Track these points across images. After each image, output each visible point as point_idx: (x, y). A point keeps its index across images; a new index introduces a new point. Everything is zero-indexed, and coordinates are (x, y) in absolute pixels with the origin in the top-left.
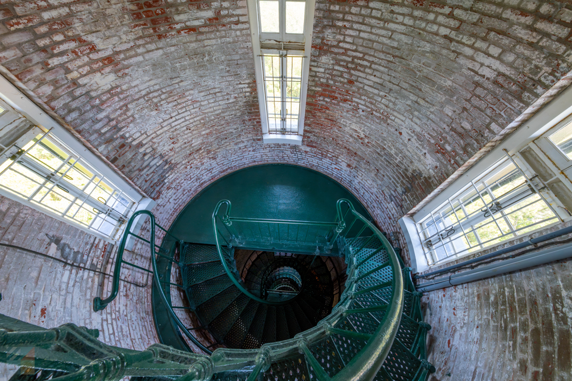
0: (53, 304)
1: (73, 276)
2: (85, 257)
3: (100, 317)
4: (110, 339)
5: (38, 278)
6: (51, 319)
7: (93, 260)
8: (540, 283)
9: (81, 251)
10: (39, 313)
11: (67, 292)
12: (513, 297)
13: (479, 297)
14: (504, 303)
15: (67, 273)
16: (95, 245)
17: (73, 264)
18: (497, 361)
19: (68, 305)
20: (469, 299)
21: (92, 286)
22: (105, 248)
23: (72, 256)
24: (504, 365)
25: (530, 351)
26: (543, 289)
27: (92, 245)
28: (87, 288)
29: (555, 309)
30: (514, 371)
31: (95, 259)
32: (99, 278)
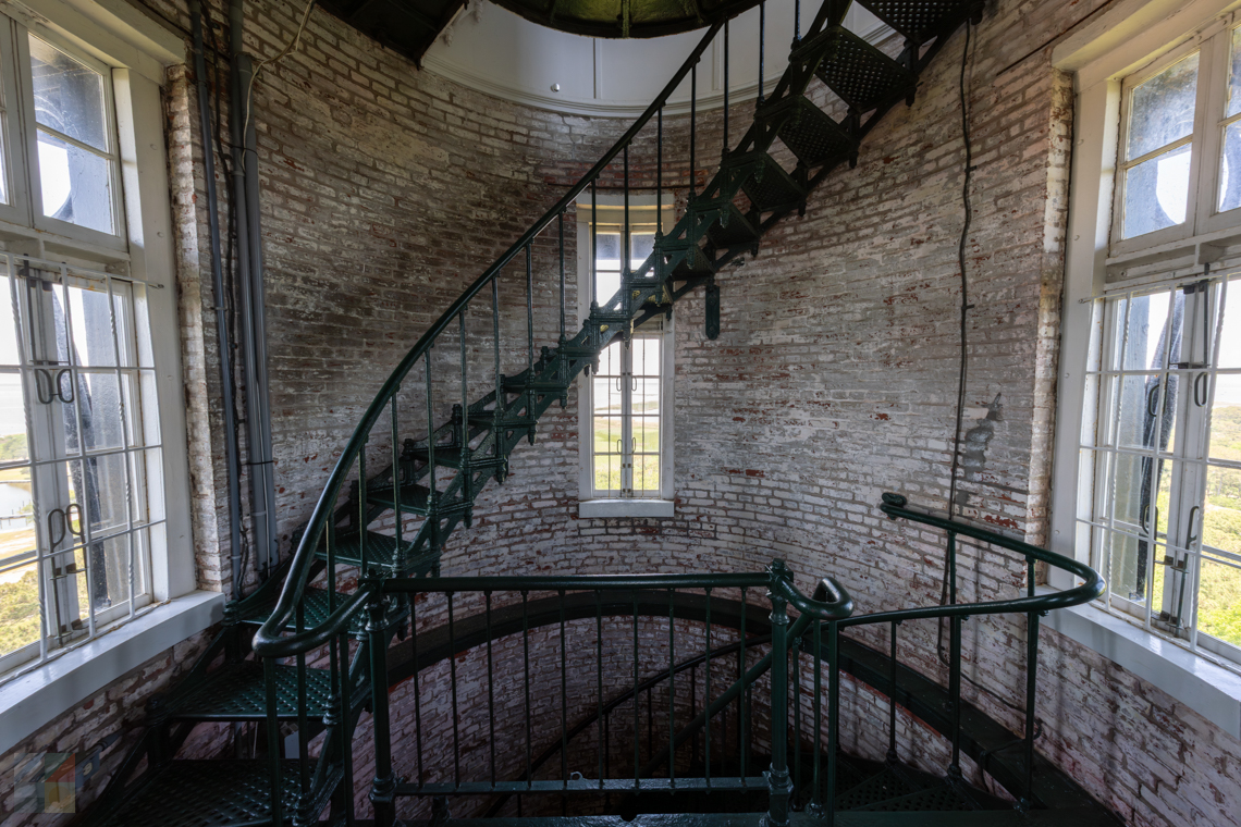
0: (893, 428)
1: (939, 457)
2: (977, 477)
3: (874, 503)
4: (840, 510)
5: (930, 404)
6: (874, 427)
7: (975, 494)
8: (275, 325)
9: (987, 464)
10: (882, 412)
11: (912, 449)
12: (290, 361)
13: (287, 413)
14: (299, 374)
15: (942, 446)
16: (1007, 493)
17: (960, 453)
18: (367, 381)
19: (893, 451)
20: (290, 431)
21: (926, 496)
22: (1007, 523)
23: (974, 449)
24: (369, 373)
25: (350, 349)
26: (283, 324)
27: (1006, 488)
28: (921, 484)
29: (306, 319)
30: (372, 362)
31: (978, 499)
32: (942, 511)
